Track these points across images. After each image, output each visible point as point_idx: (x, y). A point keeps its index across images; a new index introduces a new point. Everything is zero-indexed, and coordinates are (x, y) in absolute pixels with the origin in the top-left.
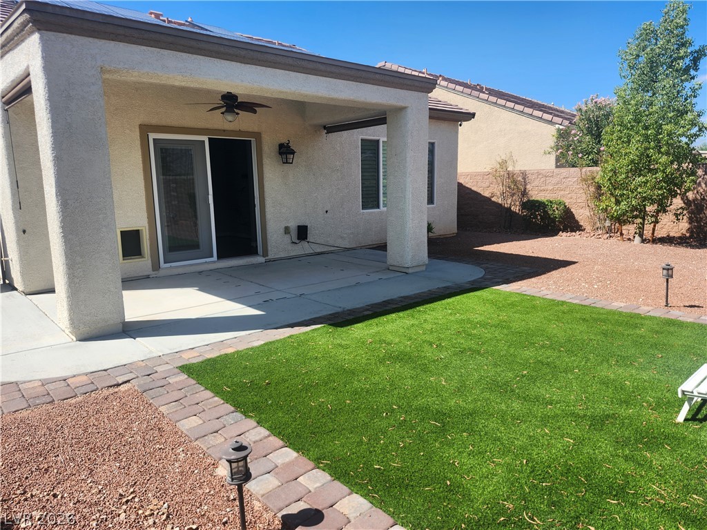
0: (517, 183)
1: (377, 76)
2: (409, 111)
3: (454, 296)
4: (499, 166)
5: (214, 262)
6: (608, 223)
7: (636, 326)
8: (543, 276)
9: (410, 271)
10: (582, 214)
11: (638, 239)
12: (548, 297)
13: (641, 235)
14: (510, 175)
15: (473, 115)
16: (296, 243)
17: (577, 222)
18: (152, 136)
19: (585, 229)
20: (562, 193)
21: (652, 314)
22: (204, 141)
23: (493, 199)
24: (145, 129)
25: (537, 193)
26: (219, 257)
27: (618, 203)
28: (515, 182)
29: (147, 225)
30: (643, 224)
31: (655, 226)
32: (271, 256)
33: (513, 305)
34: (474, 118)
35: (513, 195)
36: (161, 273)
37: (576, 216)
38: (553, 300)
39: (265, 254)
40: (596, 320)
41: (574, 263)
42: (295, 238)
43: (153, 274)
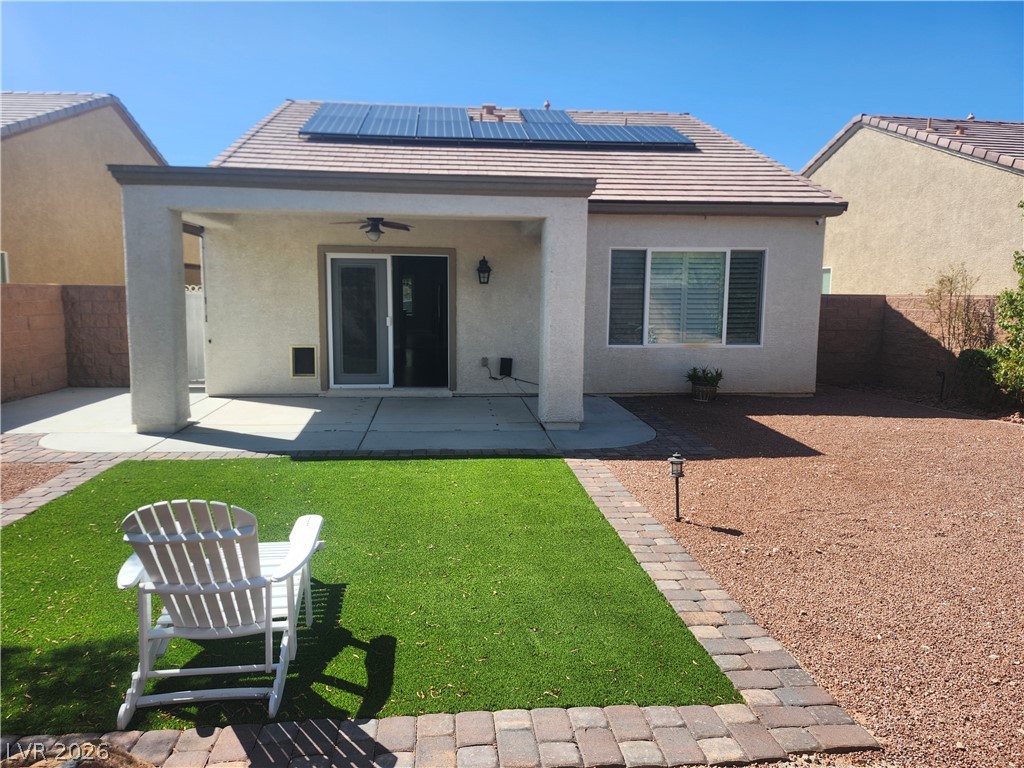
2: (548, 223)
5: (389, 389)
15: (844, 206)
16: (495, 379)
18: (330, 256)
22: (386, 260)
24: (323, 250)
26: (397, 384)
29: (319, 344)
32: (460, 390)
36: (330, 393)
39: (454, 388)
42: (496, 372)
43: (322, 393)
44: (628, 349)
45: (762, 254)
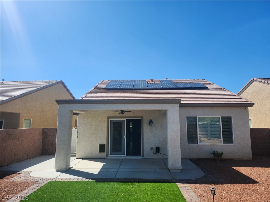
2: (168, 111)
5: (125, 156)
15: (253, 104)
16: (155, 154)
18: (110, 119)
22: (125, 120)
24: (108, 118)
26: (127, 155)
29: (106, 143)
32: (145, 157)
36: (109, 157)
39: (143, 156)
42: (155, 152)
43: (106, 158)
44: (193, 145)
45: (231, 117)
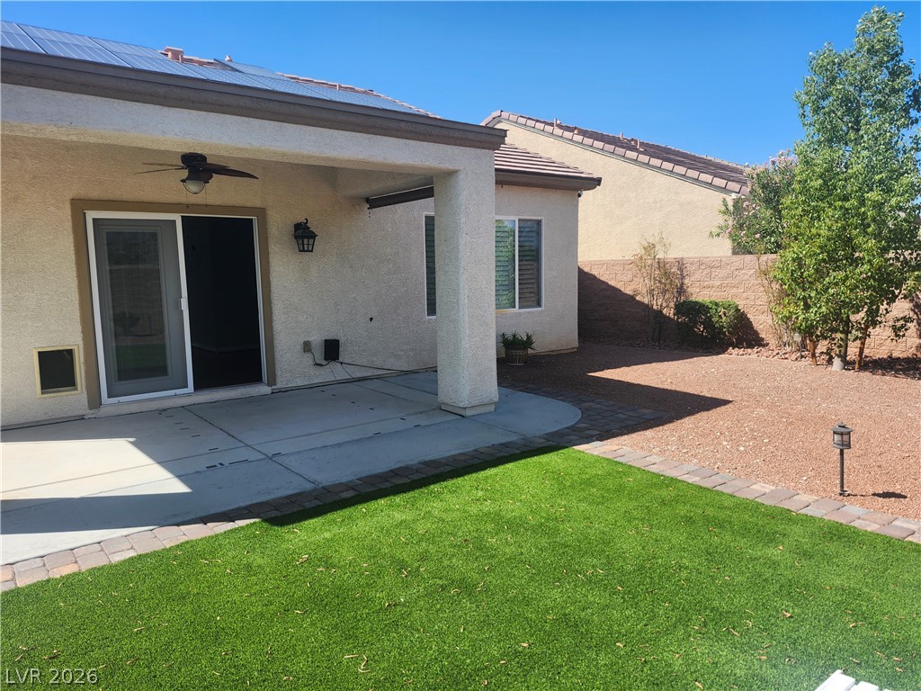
0: (671, 276)
1: (403, 125)
2: (461, 176)
3: (503, 463)
4: (643, 252)
5: (189, 395)
6: (797, 338)
7: (771, 539)
8: (666, 427)
9: (468, 413)
10: (762, 322)
11: (837, 362)
12: (654, 469)
13: (843, 357)
14: (661, 265)
15: (598, 181)
16: (321, 365)
17: (756, 333)
18: (91, 215)
19: (767, 344)
20: (734, 290)
21: (809, 511)
22: (175, 221)
23: (637, 298)
24: (79, 206)
25: (700, 293)
26: (199, 386)
27: (807, 307)
28: (667, 274)
29: (81, 343)
30: (846, 341)
31: (863, 344)
32: (281, 383)
33: (588, 483)
34: (599, 185)
35: (664, 292)
36: (103, 411)
37: (755, 325)
38: (658, 476)
39: (272, 382)
40: (708, 521)
41: (726, 402)
42: (320, 358)
43: (89, 413)
45: (539, 223)
